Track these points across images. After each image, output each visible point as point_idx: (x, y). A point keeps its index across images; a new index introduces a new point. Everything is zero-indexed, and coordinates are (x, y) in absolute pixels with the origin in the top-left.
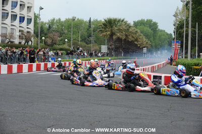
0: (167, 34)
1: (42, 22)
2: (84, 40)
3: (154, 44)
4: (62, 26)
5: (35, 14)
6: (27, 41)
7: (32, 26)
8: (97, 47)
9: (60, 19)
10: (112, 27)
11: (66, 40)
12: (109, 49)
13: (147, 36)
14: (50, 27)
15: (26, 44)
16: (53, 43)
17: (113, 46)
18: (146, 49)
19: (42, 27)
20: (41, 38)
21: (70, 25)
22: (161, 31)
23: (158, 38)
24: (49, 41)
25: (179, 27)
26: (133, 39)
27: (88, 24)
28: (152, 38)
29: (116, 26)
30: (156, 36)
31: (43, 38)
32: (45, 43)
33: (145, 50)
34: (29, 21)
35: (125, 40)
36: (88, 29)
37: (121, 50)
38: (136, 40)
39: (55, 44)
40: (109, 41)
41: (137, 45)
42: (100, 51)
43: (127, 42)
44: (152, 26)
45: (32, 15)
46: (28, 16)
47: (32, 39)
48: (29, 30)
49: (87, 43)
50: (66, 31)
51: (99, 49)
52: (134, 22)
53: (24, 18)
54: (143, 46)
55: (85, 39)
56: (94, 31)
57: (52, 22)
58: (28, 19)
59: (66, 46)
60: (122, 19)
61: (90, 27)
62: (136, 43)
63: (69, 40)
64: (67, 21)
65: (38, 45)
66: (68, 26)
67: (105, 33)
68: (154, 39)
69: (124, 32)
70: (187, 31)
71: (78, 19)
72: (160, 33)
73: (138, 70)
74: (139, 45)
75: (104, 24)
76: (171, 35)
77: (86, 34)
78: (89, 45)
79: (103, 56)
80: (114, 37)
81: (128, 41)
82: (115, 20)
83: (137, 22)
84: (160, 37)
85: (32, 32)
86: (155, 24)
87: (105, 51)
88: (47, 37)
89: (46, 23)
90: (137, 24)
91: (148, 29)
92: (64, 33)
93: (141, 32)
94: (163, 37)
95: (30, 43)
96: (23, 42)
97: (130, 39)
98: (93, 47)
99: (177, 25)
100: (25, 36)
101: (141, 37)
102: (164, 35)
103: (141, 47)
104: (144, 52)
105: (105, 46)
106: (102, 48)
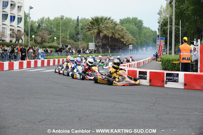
0: (152, 31)
1: (32, 21)
2: (72, 38)
3: (139, 41)
4: (51, 24)
5: (25, 13)
6: (18, 40)
7: (22, 25)
8: (85, 45)
9: (49, 18)
10: (99, 25)
11: (55, 38)
12: (96, 46)
13: (132, 33)
14: (39, 25)
15: (17, 42)
16: (43, 41)
17: (100, 44)
19: (32, 26)
20: (31, 37)
21: (59, 23)
22: (146, 28)
23: (143, 34)
24: (39, 39)
25: (164, 25)
26: (119, 37)
27: (76, 22)
28: (138, 35)
29: (103, 24)
30: (141, 34)
31: (33, 36)
32: (35, 41)
33: (131, 47)
34: (20, 20)
35: (112, 37)
36: (76, 28)
37: (108, 47)
38: (123, 37)
39: (45, 41)
40: (96, 38)
41: (123, 42)
42: (88, 48)
43: (113, 39)
44: (138, 23)
45: (22, 15)
46: (18, 15)
47: (23, 37)
48: (19, 29)
49: (75, 41)
50: (55, 30)
51: (86, 46)
52: (120, 20)
53: (14, 17)
54: (129, 43)
55: (74, 37)
56: (82, 29)
57: (42, 21)
58: (18, 18)
59: (55, 44)
60: (108, 17)
61: (78, 25)
62: (122, 40)
63: (58, 38)
64: (56, 19)
65: (28, 43)
66: (57, 25)
67: (92, 32)
68: (140, 36)
69: (111, 30)
70: (171, 28)
71: (66, 18)
72: (145, 31)
73: (125, 66)
74: (125, 43)
75: (91, 23)
76: (156, 32)
77: (74, 32)
78: (77, 43)
79: (91, 53)
80: (101, 35)
81: (115, 38)
82: (102, 19)
83: (123, 20)
84: (145, 34)
85: (23, 31)
86: (141, 22)
87: (92, 48)
88: (37, 35)
89: (35, 22)
90: (123, 22)
91: (135, 27)
92: (53, 32)
93: (127, 30)
94: (148, 34)
95: (21, 41)
96: (14, 40)
97: (117, 36)
98: (81, 44)
99: (161, 23)
100: (16, 35)
101: (127, 34)
102: (149, 32)
103: (127, 44)
104: (130, 49)
105: (92, 43)
106: (89, 45)
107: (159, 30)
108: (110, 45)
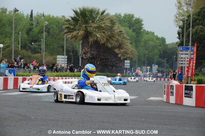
0: (158, 38)
18: (128, 61)
22: (148, 33)
23: (142, 43)
41: (117, 54)
44: (134, 24)
51: (53, 60)
72: (145, 37)
74: (120, 55)
75: (73, 19)
84: (146, 42)
86: (139, 22)
91: (130, 31)
94: (151, 43)
102: (152, 40)
103: (122, 59)
104: (126, 67)
105: (63, 57)
106: (58, 59)
107: (179, 33)
108: (101, 59)
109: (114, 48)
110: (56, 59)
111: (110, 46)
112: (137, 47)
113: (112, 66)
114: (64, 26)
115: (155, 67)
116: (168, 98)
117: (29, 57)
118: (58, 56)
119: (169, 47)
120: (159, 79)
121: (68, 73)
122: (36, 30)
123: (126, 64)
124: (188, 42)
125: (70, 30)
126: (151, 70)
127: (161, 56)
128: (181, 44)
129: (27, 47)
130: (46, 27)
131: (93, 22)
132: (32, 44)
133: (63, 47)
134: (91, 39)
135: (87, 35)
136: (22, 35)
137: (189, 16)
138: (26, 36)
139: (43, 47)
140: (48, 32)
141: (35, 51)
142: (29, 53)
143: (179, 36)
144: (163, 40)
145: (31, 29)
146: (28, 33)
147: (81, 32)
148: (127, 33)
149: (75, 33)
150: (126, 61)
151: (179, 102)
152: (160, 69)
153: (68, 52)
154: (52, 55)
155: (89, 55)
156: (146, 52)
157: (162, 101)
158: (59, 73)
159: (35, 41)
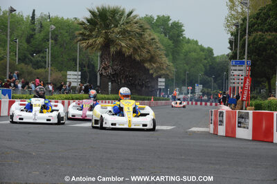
0: (202, 49)
18: (164, 80)
22: (189, 41)
23: (182, 56)
30: (178, 53)
33: (162, 82)
41: (148, 70)
44: (172, 31)
55: (25, 57)
62: (146, 65)
72: (186, 47)
74: (151, 72)
75: (90, 21)
84: (186, 54)
86: (177, 27)
91: (166, 39)
94: (193, 55)
102: (195, 51)
103: (154, 76)
104: (159, 87)
105: (76, 73)
106: (68, 76)
107: (231, 42)
108: (126, 77)
109: (144, 61)
110: (66, 76)
111: (138, 58)
112: (174, 60)
113: (142, 86)
114: (77, 32)
115: (199, 88)
116: (216, 129)
117: (30, 73)
118: (69, 73)
119: (218, 60)
120: (204, 103)
121: (82, 94)
122: (39, 36)
123: (159, 84)
124: (242, 53)
125: (85, 37)
126: (193, 92)
127: (206, 73)
128: (233, 57)
129: (27, 60)
130: (53, 32)
131: (116, 26)
132: (33, 56)
133: (75, 60)
134: (113, 50)
135: (108, 43)
136: (20, 44)
137: (244, 20)
138: (25, 45)
139: (49, 59)
140: (56, 40)
141: (38, 65)
142: (30, 68)
143: (231, 46)
144: (210, 51)
145: (32, 36)
146: (28, 41)
147: (100, 40)
148: (161, 41)
149: (91, 41)
150: (160, 80)
151: (231, 134)
152: (206, 90)
153: (82, 66)
154: (60, 70)
155: (110, 71)
156: (187, 67)
157: (208, 133)
158: (69, 95)
159: (38, 52)
